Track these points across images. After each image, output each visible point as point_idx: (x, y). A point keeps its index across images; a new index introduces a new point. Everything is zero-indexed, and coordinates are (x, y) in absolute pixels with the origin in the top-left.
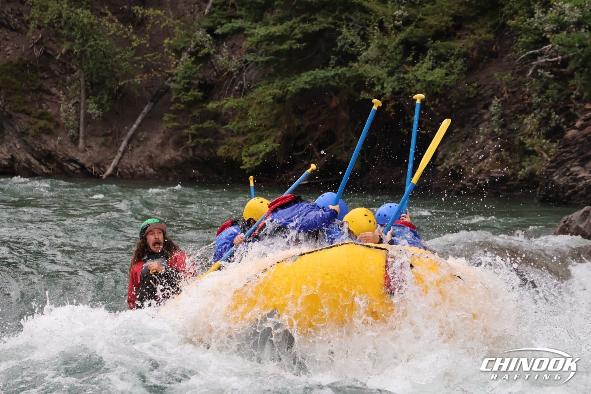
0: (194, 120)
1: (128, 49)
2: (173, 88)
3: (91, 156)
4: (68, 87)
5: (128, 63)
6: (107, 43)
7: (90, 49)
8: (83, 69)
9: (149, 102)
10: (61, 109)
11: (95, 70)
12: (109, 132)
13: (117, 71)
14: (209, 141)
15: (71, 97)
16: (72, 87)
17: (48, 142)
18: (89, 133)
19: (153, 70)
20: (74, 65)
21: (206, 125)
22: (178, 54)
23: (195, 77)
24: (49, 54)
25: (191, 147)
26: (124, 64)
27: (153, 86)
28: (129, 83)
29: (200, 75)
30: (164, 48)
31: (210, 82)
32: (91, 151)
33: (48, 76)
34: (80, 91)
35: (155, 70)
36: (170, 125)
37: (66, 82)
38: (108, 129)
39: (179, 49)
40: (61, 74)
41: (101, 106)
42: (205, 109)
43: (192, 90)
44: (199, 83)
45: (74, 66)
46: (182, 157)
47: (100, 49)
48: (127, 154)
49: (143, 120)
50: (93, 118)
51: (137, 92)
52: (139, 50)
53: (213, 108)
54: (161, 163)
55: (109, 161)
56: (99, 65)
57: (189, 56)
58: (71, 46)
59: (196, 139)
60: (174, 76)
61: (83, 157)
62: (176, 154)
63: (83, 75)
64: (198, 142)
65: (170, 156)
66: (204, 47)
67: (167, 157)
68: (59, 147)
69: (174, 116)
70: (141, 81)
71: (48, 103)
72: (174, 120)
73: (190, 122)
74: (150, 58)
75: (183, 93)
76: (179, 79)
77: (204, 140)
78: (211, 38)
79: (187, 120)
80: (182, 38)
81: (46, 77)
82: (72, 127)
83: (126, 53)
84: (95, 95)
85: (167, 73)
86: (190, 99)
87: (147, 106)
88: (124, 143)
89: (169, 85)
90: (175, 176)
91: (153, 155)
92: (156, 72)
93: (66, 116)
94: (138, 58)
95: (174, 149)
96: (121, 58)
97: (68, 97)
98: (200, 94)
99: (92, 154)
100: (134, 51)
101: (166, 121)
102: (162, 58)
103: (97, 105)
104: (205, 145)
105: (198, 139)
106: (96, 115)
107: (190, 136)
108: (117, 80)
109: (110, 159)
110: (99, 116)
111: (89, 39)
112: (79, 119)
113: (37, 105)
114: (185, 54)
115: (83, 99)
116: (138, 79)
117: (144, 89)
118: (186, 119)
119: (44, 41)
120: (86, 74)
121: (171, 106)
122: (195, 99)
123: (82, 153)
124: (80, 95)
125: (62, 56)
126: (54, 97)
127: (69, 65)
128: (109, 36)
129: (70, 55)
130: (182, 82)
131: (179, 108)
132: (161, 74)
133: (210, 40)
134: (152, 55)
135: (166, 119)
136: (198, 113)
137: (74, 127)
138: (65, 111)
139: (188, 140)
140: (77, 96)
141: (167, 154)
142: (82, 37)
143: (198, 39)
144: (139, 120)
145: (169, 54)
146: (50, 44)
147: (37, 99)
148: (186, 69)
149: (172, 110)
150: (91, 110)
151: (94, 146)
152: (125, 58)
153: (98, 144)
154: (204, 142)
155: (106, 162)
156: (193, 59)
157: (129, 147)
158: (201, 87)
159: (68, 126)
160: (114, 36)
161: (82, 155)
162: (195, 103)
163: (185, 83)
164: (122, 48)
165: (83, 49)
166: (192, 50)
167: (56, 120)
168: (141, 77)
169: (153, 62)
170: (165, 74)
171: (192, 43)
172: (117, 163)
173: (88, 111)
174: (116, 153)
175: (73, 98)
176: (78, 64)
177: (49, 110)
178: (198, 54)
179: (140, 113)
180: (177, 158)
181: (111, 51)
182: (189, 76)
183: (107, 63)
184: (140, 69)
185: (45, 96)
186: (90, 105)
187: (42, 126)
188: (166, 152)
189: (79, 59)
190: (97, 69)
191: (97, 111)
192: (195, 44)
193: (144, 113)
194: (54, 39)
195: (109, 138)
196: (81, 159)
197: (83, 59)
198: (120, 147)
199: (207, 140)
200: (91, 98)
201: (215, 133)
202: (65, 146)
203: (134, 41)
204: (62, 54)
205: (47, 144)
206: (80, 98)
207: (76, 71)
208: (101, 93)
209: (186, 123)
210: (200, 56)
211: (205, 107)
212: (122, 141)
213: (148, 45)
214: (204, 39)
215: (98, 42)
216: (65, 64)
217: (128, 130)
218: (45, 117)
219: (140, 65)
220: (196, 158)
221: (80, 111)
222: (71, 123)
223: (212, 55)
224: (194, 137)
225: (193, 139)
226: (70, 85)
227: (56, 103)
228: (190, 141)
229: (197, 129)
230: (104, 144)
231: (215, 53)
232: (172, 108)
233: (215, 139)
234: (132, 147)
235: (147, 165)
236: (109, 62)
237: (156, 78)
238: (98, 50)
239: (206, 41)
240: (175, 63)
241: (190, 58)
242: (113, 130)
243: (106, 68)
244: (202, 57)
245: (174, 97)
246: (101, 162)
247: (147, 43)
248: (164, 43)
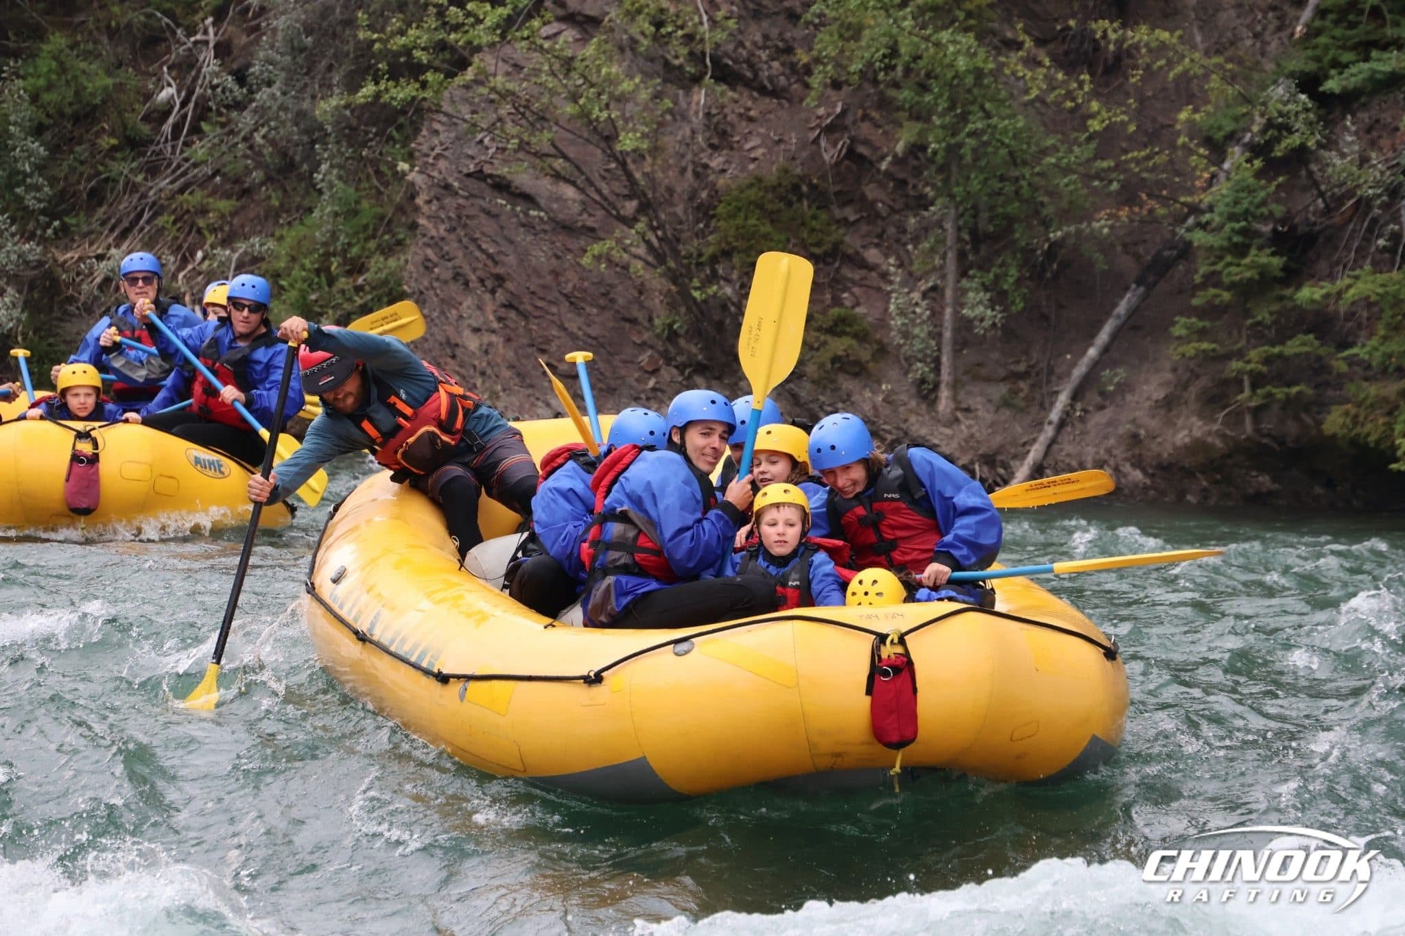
0: (1258, 334)
1: (1076, 139)
2: (1199, 247)
3: (972, 436)
4: (910, 247)
5: (1075, 177)
6: (1020, 124)
7: (971, 142)
8: (952, 196)
9: (1134, 286)
10: (892, 307)
11: (985, 199)
12: (1022, 368)
13: (1046, 199)
14: (1299, 393)
15: (919, 273)
16: (920, 246)
17: (855, 398)
18: (966, 373)
19: (1144, 196)
20: (927, 184)
21: (1295, 346)
22: (1217, 149)
23: (1262, 214)
24: (861, 157)
25: (1249, 408)
26: (1066, 180)
27: (1145, 242)
28: (1079, 232)
29: (1278, 210)
30: (1178, 134)
31: (1307, 229)
32: (972, 422)
33: (857, 216)
34: (944, 257)
35: (1150, 196)
36: (1190, 349)
37: (904, 231)
38: (1018, 362)
39: (1219, 136)
40: (893, 210)
41: (999, 297)
42: (1290, 304)
43: (1253, 251)
44: (1275, 231)
45: (928, 189)
46: (1224, 436)
47: (998, 141)
48: (1069, 429)
49: (1115, 336)
50: (979, 331)
51: (1099, 257)
52: (1108, 140)
53: (1313, 301)
54: (1166, 455)
55: (1020, 449)
56: (995, 184)
57: (1248, 154)
58: (920, 134)
59: (1263, 386)
60: (1203, 212)
61: (952, 437)
62: (1206, 428)
63: (952, 212)
64: (1270, 395)
65: (1189, 435)
66: (1290, 130)
67: (1182, 438)
68: (885, 411)
69: (1201, 324)
70: (1112, 227)
71: (856, 290)
72: (1202, 334)
73: (1248, 342)
74: (1138, 162)
75: (1229, 258)
76: (1217, 219)
77: (1286, 390)
78: (1310, 105)
79: (1239, 331)
80: (1228, 106)
81: (852, 218)
82: (920, 356)
83: (1071, 151)
84: (983, 267)
85: (1184, 204)
86: (1248, 274)
87: (1128, 295)
88: (1063, 399)
89: (1188, 236)
90: (1205, 490)
91: (1142, 432)
92: (1153, 203)
93: (903, 324)
94: (1105, 164)
95: (1201, 416)
96: (1056, 165)
97: (911, 274)
98: (1277, 262)
99: (974, 430)
100: (1093, 145)
101: (1179, 338)
102: (1171, 162)
103: (988, 295)
104: (1288, 402)
105: (1268, 388)
106: (987, 323)
107: (1246, 378)
108: (1046, 224)
109: (1024, 444)
110: (994, 324)
111: (969, 113)
112: (940, 335)
113: (828, 296)
114: (1237, 149)
115: (951, 278)
116: (1103, 222)
117: (1119, 248)
118: (1235, 333)
119: (849, 120)
120: (961, 209)
121: (1193, 296)
122: (1261, 274)
123: (945, 426)
124: (942, 267)
125: (897, 161)
126: (874, 274)
127: (914, 187)
128: (1026, 105)
129: (917, 158)
130: (1228, 227)
131: (1217, 301)
132: (1168, 206)
133: (1307, 110)
134: (1143, 154)
135: (1178, 331)
136: (1271, 313)
137: (926, 356)
138: (902, 313)
139: (1242, 391)
140: (934, 269)
141: (1183, 428)
142: (952, 107)
143: (1273, 108)
144: (1103, 336)
145: (1191, 152)
146: (865, 129)
147: (826, 280)
148: (1237, 191)
149: (1195, 308)
150: (973, 307)
151: (980, 407)
152: (1068, 164)
153: (990, 401)
154: (1287, 395)
155: (1013, 451)
156: (1258, 163)
157: (1075, 410)
158: (1279, 242)
159: (909, 353)
160: (1038, 105)
161: (948, 431)
162: (1263, 285)
163: (1233, 230)
164: (1060, 136)
165: (953, 141)
166: (1257, 139)
167: (878, 336)
168: (1110, 216)
169: (1145, 175)
170: (1178, 206)
171: (1257, 118)
172: (1040, 455)
173: (964, 311)
174: (1039, 425)
175: (926, 275)
176: (939, 184)
177: (858, 310)
178: (1272, 150)
179: (1108, 314)
180: (1210, 440)
181: (1029, 144)
182: (1247, 211)
183: (1017, 179)
184: (1109, 194)
185: (847, 272)
186: (971, 295)
187: (840, 353)
188: (1180, 422)
189: (942, 169)
190: (989, 195)
191: (989, 312)
192: (1263, 121)
193: (1118, 317)
194: (875, 114)
195: (1022, 384)
196: (943, 443)
197: (954, 169)
198: (1050, 410)
199: (1295, 390)
200: (974, 277)
201: (1317, 370)
202: (902, 409)
203: (1093, 116)
204: (895, 156)
205: (853, 403)
206: (943, 277)
207: (932, 204)
208: (999, 261)
209: (1237, 342)
210: (1279, 154)
211: (1291, 298)
212: (1057, 393)
213: (1132, 128)
214: (1290, 107)
215: (995, 120)
216: (904, 182)
217: (1073, 364)
218: (848, 329)
219: (1111, 182)
220: (1265, 441)
221: (942, 313)
222: (918, 346)
223: (1312, 152)
224: (1258, 381)
225: (1254, 386)
226: (916, 240)
227: (879, 289)
228: (1247, 392)
229: (1267, 361)
230: (1006, 403)
231: (1320, 145)
232: (1195, 302)
233: (1316, 387)
234: (1085, 411)
235: (1126, 459)
236: (1024, 178)
237: (1152, 218)
238: (994, 143)
239: (1297, 114)
240: (1206, 175)
241: (1249, 161)
242: (1033, 361)
243: (1017, 193)
244: (1280, 158)
245: (1203, 269)
246: (998, 452)
247: (1130, 120)
248: (1176, 121)
